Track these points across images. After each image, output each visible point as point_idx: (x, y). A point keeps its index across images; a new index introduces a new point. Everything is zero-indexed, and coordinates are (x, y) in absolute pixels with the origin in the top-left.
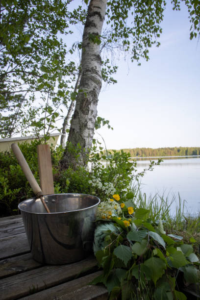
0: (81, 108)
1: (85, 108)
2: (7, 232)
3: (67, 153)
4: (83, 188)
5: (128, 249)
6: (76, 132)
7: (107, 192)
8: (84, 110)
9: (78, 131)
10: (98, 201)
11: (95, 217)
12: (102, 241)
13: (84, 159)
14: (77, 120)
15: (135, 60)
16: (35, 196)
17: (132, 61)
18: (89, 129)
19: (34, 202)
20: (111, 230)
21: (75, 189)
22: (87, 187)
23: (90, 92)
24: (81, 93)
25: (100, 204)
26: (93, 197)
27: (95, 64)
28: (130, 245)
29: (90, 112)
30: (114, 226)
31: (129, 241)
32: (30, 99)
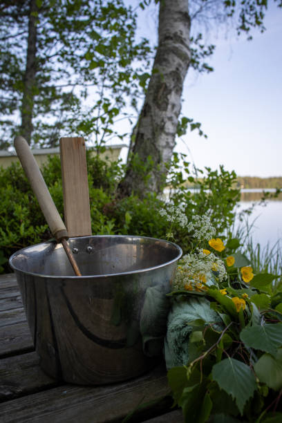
0: (155, 100)
1: (162, 100)
2: (15, 300)
3: (132, 171)
4: (154, 228)
5: (246, 371)
6: (145, 138)
7: (197, 235)
8: (160, 102)
9: (150, 136)
10: (177, 253)
11: (171, 285)
12: (183, 342)
13: (157, 182)
14: (147, 120)
15: (243, 32)
16: (53, 237)
17: (239, 34)
18: (167, 134)
19: (51, 250)
20: (204, 317)
21: (140, 230)
22: (161, 227)
23: (171, 74)
24: (156, 74)
25: (181, 258)
26: (167, 244)
27: (180, 27)
28: (251, 359)
29: (170, 107)
30: (211, 307)
31: (247, 347)
32: (82, 95)
